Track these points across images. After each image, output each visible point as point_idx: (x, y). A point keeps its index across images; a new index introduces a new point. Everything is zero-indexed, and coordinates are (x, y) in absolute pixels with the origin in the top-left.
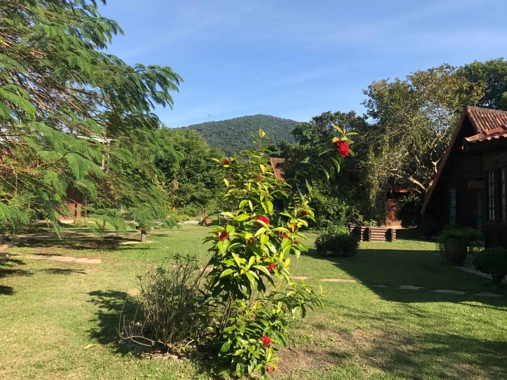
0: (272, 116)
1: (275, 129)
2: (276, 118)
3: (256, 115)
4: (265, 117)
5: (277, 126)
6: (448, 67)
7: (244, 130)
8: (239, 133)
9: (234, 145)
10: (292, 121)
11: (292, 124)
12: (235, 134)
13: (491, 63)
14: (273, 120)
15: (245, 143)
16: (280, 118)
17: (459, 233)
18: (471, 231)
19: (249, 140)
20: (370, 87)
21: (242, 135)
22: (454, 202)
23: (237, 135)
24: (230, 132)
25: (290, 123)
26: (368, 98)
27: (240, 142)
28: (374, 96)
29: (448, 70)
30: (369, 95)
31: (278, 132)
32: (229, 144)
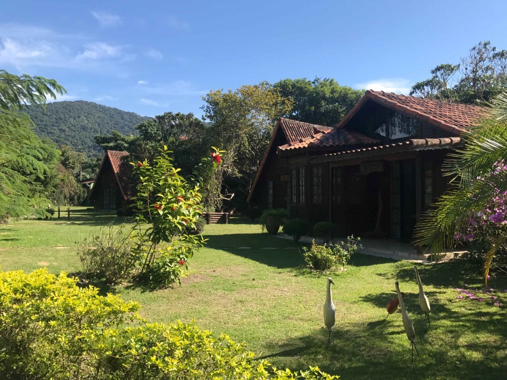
0: (95, 103)
1: (99, 117)
2: (100, 105)
3: (77, 101)
4: (87, 103)
5: (100, 114)
6: (267, 84)
7: (62, 116)
8: (56, 119)
9: (51, 133)
10: (118, 110)
11: (119, 113)
12: (52, 120)
13: (298, 82)
14: (96, 108)
15: (64, 131)
16: (104, 106)
17: (275, 212)
18: (282, 210)
19: (69, 128)
20: (208, 95)
21: (60, 121)
22: (271, 191)
23: (55, 121)
24: (46, 118)
25: (116, 112)
26: (206, 104)
27: (57, 130)
28: (211, 103)
29: (267, 86)
30: (207, 102)
31: (103, 121)
32: (44, 131)
